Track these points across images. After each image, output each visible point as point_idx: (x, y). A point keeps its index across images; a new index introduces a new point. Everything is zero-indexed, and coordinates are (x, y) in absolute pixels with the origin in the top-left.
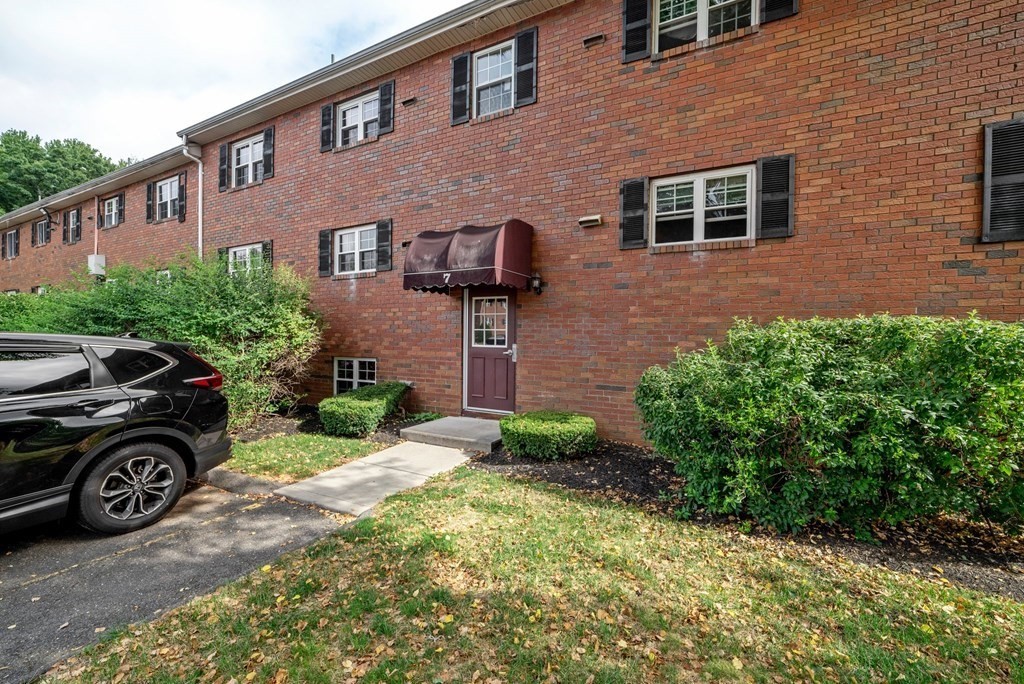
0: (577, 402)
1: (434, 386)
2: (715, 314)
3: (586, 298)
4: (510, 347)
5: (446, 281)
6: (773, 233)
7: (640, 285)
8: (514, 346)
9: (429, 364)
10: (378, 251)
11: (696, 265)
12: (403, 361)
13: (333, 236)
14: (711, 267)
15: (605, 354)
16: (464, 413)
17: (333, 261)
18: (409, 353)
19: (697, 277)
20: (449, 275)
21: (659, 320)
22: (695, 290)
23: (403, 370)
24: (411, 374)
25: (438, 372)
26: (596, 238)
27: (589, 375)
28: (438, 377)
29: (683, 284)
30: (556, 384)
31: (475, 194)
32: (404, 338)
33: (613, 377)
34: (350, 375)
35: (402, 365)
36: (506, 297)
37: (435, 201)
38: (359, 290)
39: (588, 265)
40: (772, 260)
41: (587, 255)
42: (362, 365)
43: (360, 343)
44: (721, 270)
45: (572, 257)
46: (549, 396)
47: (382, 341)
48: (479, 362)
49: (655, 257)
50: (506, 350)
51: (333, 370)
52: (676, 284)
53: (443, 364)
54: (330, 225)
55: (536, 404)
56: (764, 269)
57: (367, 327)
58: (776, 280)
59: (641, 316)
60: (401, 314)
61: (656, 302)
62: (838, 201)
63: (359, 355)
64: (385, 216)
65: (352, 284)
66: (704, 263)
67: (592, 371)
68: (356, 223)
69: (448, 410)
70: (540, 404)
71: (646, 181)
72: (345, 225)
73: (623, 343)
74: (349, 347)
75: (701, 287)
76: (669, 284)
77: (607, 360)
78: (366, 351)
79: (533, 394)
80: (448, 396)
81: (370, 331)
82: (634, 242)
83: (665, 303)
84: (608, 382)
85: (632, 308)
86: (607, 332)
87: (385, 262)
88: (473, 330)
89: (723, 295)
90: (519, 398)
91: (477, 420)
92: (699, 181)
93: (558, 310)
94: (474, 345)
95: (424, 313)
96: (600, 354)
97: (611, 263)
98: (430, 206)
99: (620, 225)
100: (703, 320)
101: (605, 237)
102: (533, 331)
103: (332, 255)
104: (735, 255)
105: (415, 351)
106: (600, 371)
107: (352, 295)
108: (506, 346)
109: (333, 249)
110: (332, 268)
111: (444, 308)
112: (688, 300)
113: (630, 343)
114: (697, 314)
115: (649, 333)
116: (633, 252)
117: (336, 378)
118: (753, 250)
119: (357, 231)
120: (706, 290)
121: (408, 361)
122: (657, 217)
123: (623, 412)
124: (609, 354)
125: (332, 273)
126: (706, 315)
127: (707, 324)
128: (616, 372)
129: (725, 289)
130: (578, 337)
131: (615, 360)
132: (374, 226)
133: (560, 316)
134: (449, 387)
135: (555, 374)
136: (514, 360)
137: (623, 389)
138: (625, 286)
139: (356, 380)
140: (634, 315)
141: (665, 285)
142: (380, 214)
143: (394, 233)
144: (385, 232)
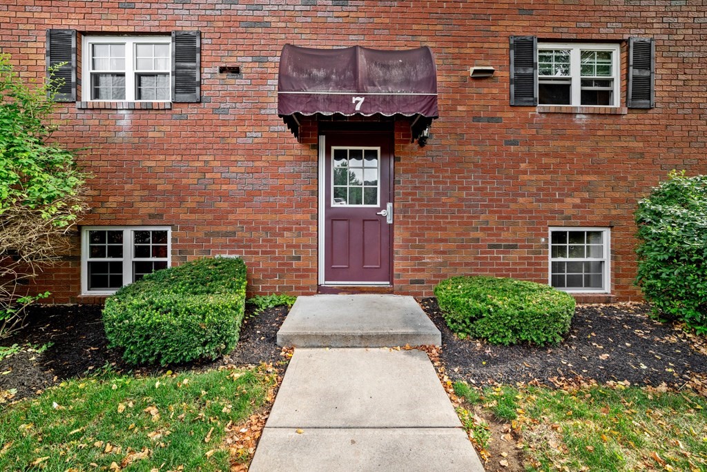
0: (467, 264)
1: (275, 258)
2: (595, 173)
3: (476, 153)
4: (384, 207)
5: (358, 108)
6: (640, 104)
7: (529, 143)
8: (389, 205)
9: (266, 230)
10: (175, 74)
11: (579, 127)
12: (223, 228)
13: (79, 42)
14: (591, 130)
15: (496, 212)
16: (321, 290)
17: (78, 81)
18: (231, 217)
19: (579, 138)
20: (362, 100)
21: (548, 177)
22: (579, 150)
23: (220, 240)
24: (237, 244)
25: (279, 240)
26: (485, 91)
27: (479, 234)
28: (281, 246)
29: (568, 144)
30: (441, 246)
31: (336, 20)
32: (225, 196)
33: (504, 235)
34: (118, 252)
35: (217, 234)
36: (378, 149)
37: (274, 19)
38: (136, 128)
39: (477, 119)
40: (638, 127)
41: (476, 108)
42: (140, 236)
43: (137, 205)
44: (600, 133)
45: (460, 108)
46: (436, 260)
47: (182, 201)
48: (340, 226)
49: (544, 116)
50: (380, 210)
51: (79, 246)
52: (562, 143)
53: (290, 230)
54: (73, 23)
55: (419, 270)
56: (634, 136)
57: (151, 182)
58: (641, 145)
59: (532, 173)
60: (217, 164)
61: (544, 160)
62: (681, 83)
63: (139, 222)
64: (189, 27)
65: (122, 118)
66: (586, 125)
67: (483, 229)
68: (131, 29)
69: (297, 288)
70: (423, 270)
71: (535, 40)
72: (105, 29)
73: (515, 201)
74: (115, 211)
75: (583, 148)
76: (556, 143)
77: (499, 218)
78: (151, 216)
79: (417, 259)
80: (298, 270)
81: (159, 188)
82: (525, 99)
83: (554, 161)
84: (500, 240)
85: (523, 166)
86: (497, 189)
87: (190, 90)
88: (333, 186)
89: (602, 156)
90: (398, 265)
91: (341, 297)
92: (575, 51)
93: (445, 165)
94: (334, 204)
95: (257, 164)
96: (491, 212)
97: (501, 118)
98: (266, 25)
99: (511, 80)
100: (588, 178)
101: (495, 91)
102: (415, 188)
103: (78, 70)
104: (610, 120)
105: (241, 214)
106: (492, 229)
107: (122, 134)
108: (378, 205)
109: (78, 61)
110: (78, 90)
111: (291, 158)
112: (573, 159)
113: (521, 200)
114: (581, 173)
115: (539, 189)
116: (522, 109)
117: (86, 258)
118: (624, 117)
119: (129, 42)
120: (589, 151)
121: (230, 228)
122: (540, 79)
123: (515, 270)
124: (500, 212)
125: (78, 98)
126: (588, 174)
127: (589, 182)
128: (508, 229)
129: (603, 150)
130: (467, 195)
131: (506, 218)
132: (168, 40)
133: (447, 171)
134: (298, 258)
135: (440, 235)
136: (389, 221)
137: (515, 247)
138: (515, 143)
139: (128, 259)
140: (525, 172)
141: (552, 143)
142: (178, 23)
143: (204, 53)
144: (186, 49)
